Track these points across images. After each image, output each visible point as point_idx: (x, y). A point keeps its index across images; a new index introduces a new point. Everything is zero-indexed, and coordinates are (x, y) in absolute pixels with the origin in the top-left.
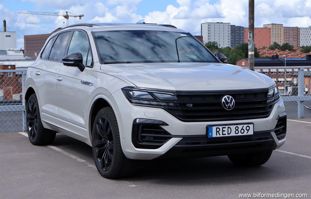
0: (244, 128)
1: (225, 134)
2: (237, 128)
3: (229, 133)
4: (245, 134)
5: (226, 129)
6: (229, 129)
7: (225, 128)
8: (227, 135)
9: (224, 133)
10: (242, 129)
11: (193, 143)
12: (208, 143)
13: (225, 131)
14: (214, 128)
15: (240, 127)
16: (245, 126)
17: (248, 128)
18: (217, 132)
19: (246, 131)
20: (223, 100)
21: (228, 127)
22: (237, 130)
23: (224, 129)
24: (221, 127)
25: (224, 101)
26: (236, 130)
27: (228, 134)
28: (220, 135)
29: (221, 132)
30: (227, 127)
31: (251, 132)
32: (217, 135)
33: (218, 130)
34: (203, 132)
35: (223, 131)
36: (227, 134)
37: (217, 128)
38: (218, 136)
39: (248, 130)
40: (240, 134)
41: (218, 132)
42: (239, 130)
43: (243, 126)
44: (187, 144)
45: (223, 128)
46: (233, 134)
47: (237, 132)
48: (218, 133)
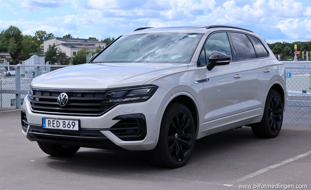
0: (70, 123)
2: (64, 123)
3: (58, 126)
4: (71, 129)
7: (55, 121)
8: (56, 128)
10: (68, 124)
13: (54, 124)
14: (47, 120)
15: (67, 122)
16: (71, 121)
17: (73, 124)
18: (49, 123)
19: (72, 127)
20: (59, 97)
21: (57, 121)
23: (54, 122)
24: (51, 120)
27: (57, 127)
28: (51, 127)
29: (51, 124)
30: (56, 120)
31: (76, 128)
32: (49, 126)
33: (49, 122)
34: (40, 123)
35: (53, 124)
36: (56, 127)
38: (50, 127)
39: (74, 126)
40: (67, 128)
42: (66, 124)
43: (69, 122)
45: (53, 121)
46: (61, 128)
47: (64, 126)
48: (49, 125)
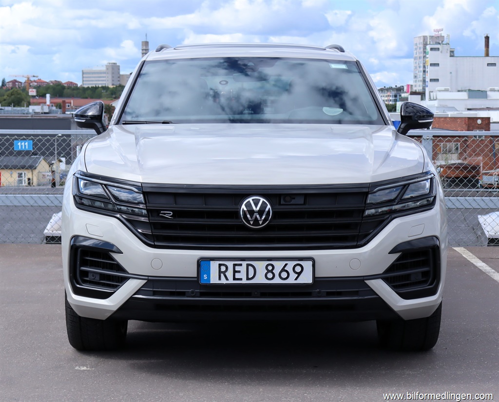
0: (289, 268)
1: (241, 279)
2: (270, 268)
3: (250, 277)
4: (291, 280)
5: (243, 269)
6: (251, 268)
7: (241, 265)
8: (244, 281)
9: (238, 276)
10: (283, 270)
11: (172, 294)
12: (202, 294)
13: (239, 272)
14: (214, 265)
15: (278, 265)
16: (291, 264)
17: (298, 269)
18: (220, 272)
19: (293, 276)
20: (243, 207)
21: (248, 265)
22: (272, 271)
23: (237, 268)
24: (230, 264)
25: (245, 209)
26: (268, 271)
27: (248, 279)
28: (227, 279)
29: (230, 274)
30: (244, 263)
31: (306, 278)
32: (220, 279)
33: (223, 269)
34: (192, 272)
35: (235, 272)
36: (244, 278)
37: (220, 265)
38: (223, 281)
39: (299, 274)
40: (277, 281)
41: (224, 273)
42: (276, 272)
43: (286, 265)
44: (155, 293)
45: (235, 265)
46: (260, 279)
47: (270, 275)
48: (222, 275)
